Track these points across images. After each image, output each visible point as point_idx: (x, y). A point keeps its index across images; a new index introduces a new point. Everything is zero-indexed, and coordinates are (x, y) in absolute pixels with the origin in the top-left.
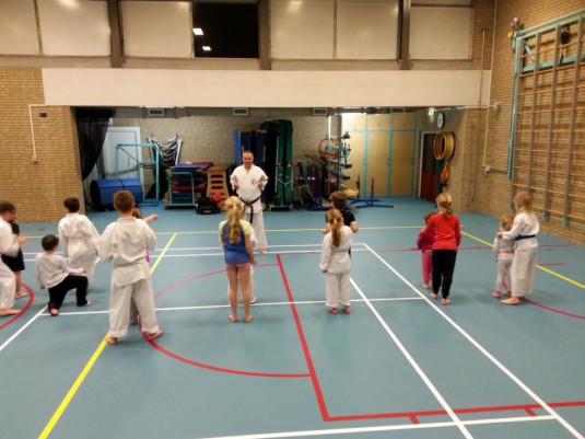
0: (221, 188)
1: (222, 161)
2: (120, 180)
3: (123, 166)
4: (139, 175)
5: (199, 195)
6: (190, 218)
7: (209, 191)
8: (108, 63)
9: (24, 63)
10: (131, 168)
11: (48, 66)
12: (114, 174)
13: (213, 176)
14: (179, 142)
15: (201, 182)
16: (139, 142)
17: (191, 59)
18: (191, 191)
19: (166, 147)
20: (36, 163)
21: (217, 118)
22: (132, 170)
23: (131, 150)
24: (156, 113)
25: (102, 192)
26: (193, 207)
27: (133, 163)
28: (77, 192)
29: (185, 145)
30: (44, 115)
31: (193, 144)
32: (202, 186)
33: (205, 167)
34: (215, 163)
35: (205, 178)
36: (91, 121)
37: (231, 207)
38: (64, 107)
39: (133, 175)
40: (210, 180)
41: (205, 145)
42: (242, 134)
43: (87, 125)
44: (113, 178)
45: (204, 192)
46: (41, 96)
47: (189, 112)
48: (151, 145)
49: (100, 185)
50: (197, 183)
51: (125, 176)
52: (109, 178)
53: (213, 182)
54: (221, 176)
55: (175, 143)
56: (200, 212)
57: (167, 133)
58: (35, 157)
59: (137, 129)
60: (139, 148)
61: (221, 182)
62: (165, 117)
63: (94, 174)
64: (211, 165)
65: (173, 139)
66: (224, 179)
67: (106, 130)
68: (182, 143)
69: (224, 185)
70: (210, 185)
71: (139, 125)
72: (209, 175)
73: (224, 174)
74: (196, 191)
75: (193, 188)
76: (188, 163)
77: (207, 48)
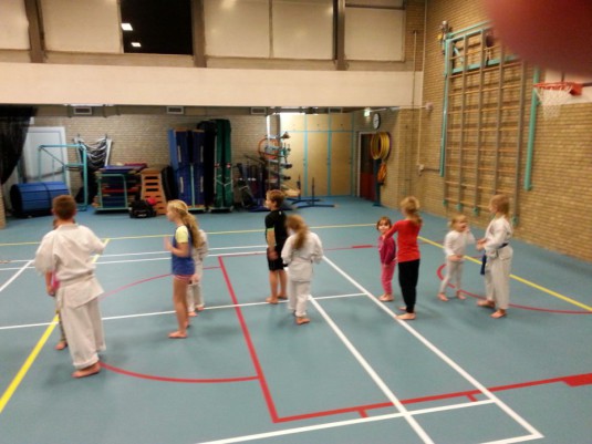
0: (156, 190)
1: (157, 162)
2: (44, 184)
3: (47, 169)
4: (64, 178)
5: (133, 198)
6: (124, 222)
7: (144, 194)
8: (27, 57)
10: (56, 170)
12: (36, 178)
13: (147, 178)
14: (109, 142)
15: (134, 185)
16: (64, 143)
17: (120, 55)
18: (122, 194)
19: (95, 148)
21: (149, 117)
22: (57, 173)
23: (56, 152)
24: (83, 111)
25: (24, 197)
26: (126, 212)
27: (58, 166)
29: (116, 146)
31: (125, 145)
32: (135, 188)
33: (138, 168)
34: (149, 165)
35: (139, 179)
36: (9, 121)
39: (57, 178)
40: (144, 182)
41: (138, 145)
42: (177, 133)
44: (35, 182)
45: (137, 194)
47: (119, 110)
48: (78, 145)
49: (22, 190)
50: (129, 186)
51: (49, 180)
52: (31, 182)
53: (147, 184)
54: (156, 178)
55: (104, 144)
56: (134, 215)
57: (94, 133)
59: (62, 129)
60: (65, 149)
61: (156, 184)
62: (93, 115)
63: (14, 178)
64: (145, 166)
65: (101, 140)
66: (160, 181)
67: (27, 131)
68: (112, 143)
69: (160, 187)
70: (144, 188)
71: (64, 124)
72: (143, 177)
73: (160, 176)
74: (129, 194)
75: (125, 191)
76: (120, 164)
77: (136, 45)
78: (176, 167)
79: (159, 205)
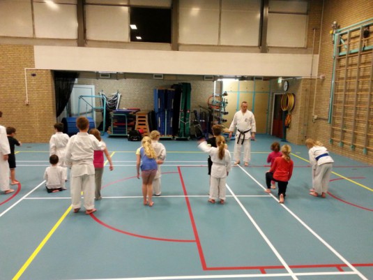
0: (144, 125)
1: (146, 108)
3: (83, 110)
4: (93, 116)
5: (130, 129)
6: (125, 142)
7: (137, 126)
8: (75, 43)
9: (23, 42)
10: (88, 111)
11: (37, 44)
12: (77, 115)
13: (139, 117)
14: (119, 95)
15: (132, 121)
16: (94, 95)
17: (128, 43)
18: (125, 126)
19: (111, 98)
20: (27, 105)
21: (143, 80)
22: (88, 113)
23: (89, 100)
24: (105, 76)
25: (69, 125)
26: (126, 137)
27: (90, 108)
29: (123, 98)
30: (34, 75)
31: (129, 97)
32: (132, 123)
33: (135, 111)
34: (141, 109)
35: (135, 118)
36: (63, 81)
38: (47, 70)
39: (89, 116)
40: (137, 119)
41: (135, 98)
42: (159, 91)
43: (61, 83)
45: (133, 127)
46: (32, 62)
47: (126, 76)
48: (101, 96)
49: (68, 121)
50: (129, 121)
52: (73, 117)
53: (139, 121)
54: (144, 117)
55: (117, 96)
56: (131, 139)
57: (112, 89)
58: (27, 101)
59: (93, 87)
60: (94, 99)
61: (144, 121)
62: (110, 78)
63: (64, 114)
64: (139, 110)
65: (115, 94)
66: (146, 119)
67: (73, 87)
68: (121, 96)
69: (147, 123)
70: (137, 123)
71: (95, 84)
72: (137, 117)
73: (147, 116)
74: (129, 126)
75: (126, 124)
76: (124, 109)
78: (157, 111)
79: (144, 134)
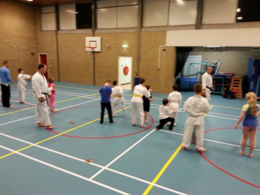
0: (238, 86)
1: (240, 73)
2: (190, 79)
3: (191, 73)
4: (197, 77)
5: (225, 89)
6: (220, 99)
7: (231, 88)
8: (194, 27)
10: (195, 73)
11: (169, 30)
12: (187, 76)
13: (235, 80)
14: (219, 63)
15: (227, 83)
16: (200, 62)
18: (221, 86)
19: (212, 65)
20: (159, 69)
21: (241, 52)
22: (195, 75)
23: (196, 66)
24: (212, 49)
25: (181, 83)
26: (221, 95)
27: (196, 72)
28: (172, 82)
29: (222, 65)
30: (165, 50)
31: (226, 64)
32: (228, 84)
33: (231, 75)
34: (236, 74)
35: (230, 81)
36: (182, 53)
37: (249, 98)
38: (173, 47)
39: (194, 77)
40: (233, 82)
41: (232, 65)
42: (255, 60)
43: (180, 54)
44: (187, 78)
45: (228, 87)
46: (164, 42)
47: (227, 49)
48: (205, 64)
49: (181, 80)
50: (225, 83)
51: (191, 77)
52: (184, 77)
54: (239, 81)
55: (217, 64)
56: (225, 97)
57: (213, 58)
58: (159, 67)
59: (200, 57)
60: (200, 65)
61: (238, 84)
62: (216, 51)
63: (179, 76)
64: (233, 75)
65: (216, 61)
66: (240, 82)
67: (187, 57)
68: (221, 63)
69: (240, 85)
70: (232, 85)
71: (202, 55)
72: (233, 79)
73: (241, 80)
74: (225, 87)
75: (223, 85)
76: (222, 73)
77: (240, 18)
78: (250, 76)
79: (238, 94)
